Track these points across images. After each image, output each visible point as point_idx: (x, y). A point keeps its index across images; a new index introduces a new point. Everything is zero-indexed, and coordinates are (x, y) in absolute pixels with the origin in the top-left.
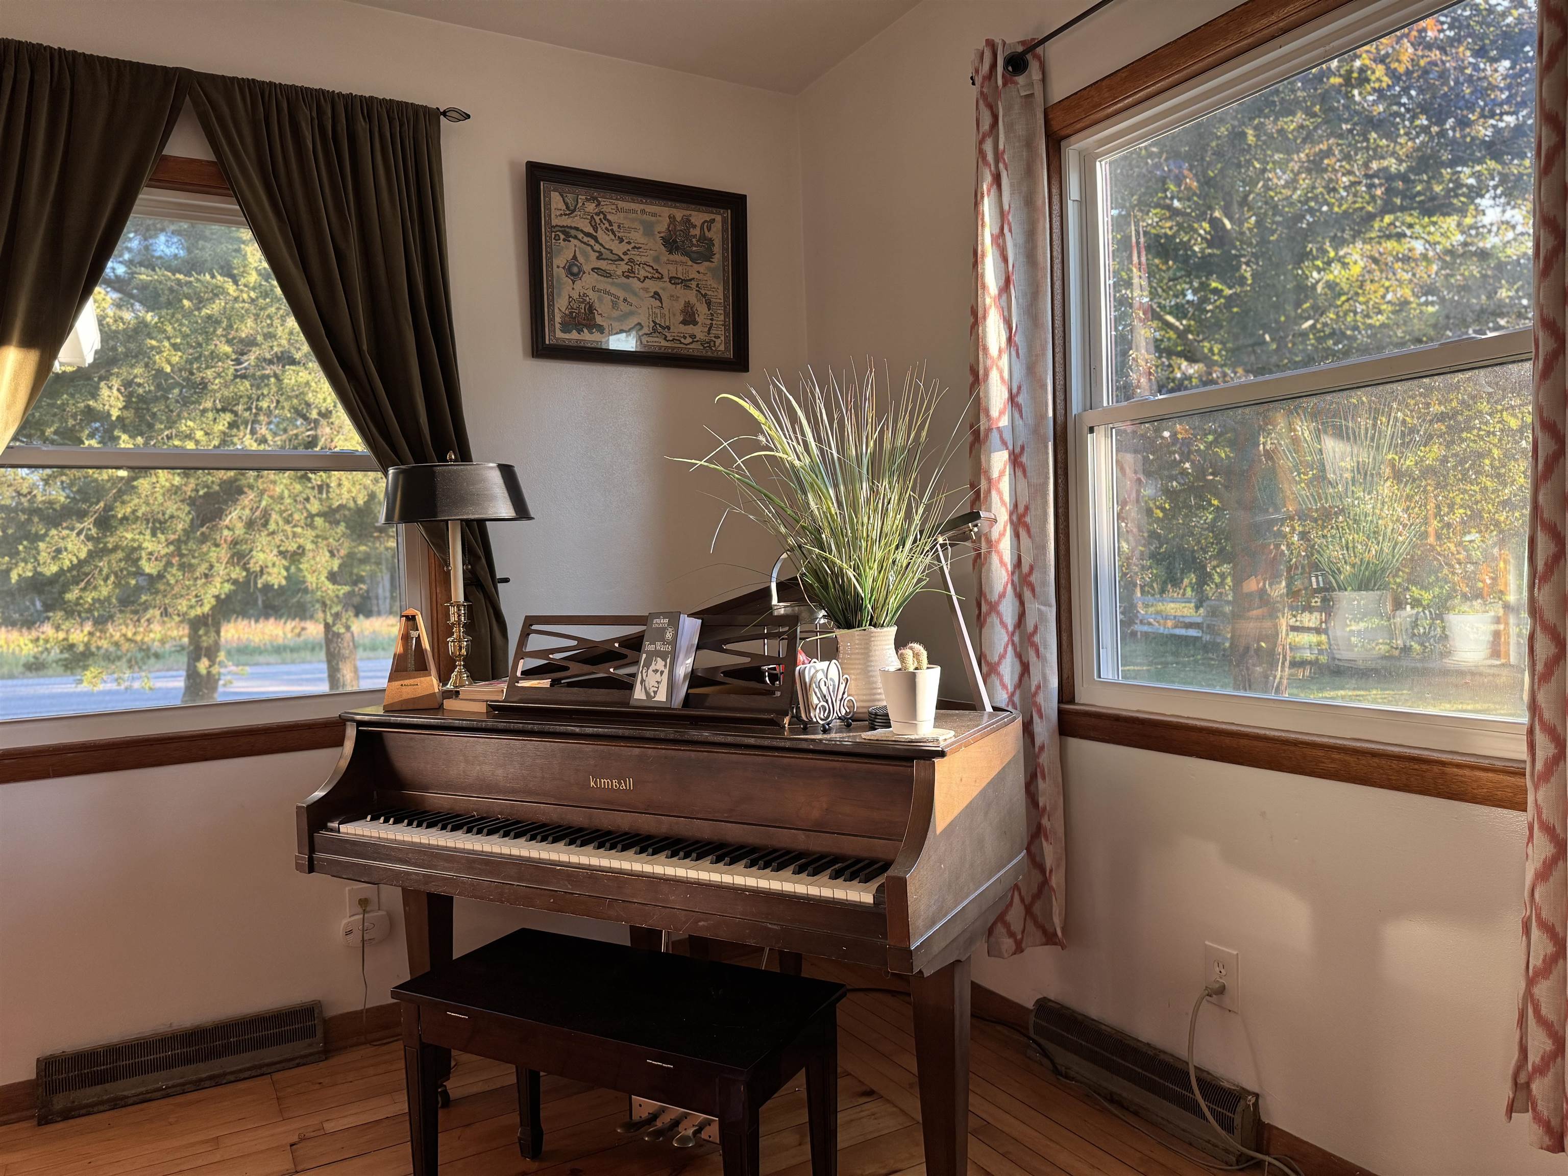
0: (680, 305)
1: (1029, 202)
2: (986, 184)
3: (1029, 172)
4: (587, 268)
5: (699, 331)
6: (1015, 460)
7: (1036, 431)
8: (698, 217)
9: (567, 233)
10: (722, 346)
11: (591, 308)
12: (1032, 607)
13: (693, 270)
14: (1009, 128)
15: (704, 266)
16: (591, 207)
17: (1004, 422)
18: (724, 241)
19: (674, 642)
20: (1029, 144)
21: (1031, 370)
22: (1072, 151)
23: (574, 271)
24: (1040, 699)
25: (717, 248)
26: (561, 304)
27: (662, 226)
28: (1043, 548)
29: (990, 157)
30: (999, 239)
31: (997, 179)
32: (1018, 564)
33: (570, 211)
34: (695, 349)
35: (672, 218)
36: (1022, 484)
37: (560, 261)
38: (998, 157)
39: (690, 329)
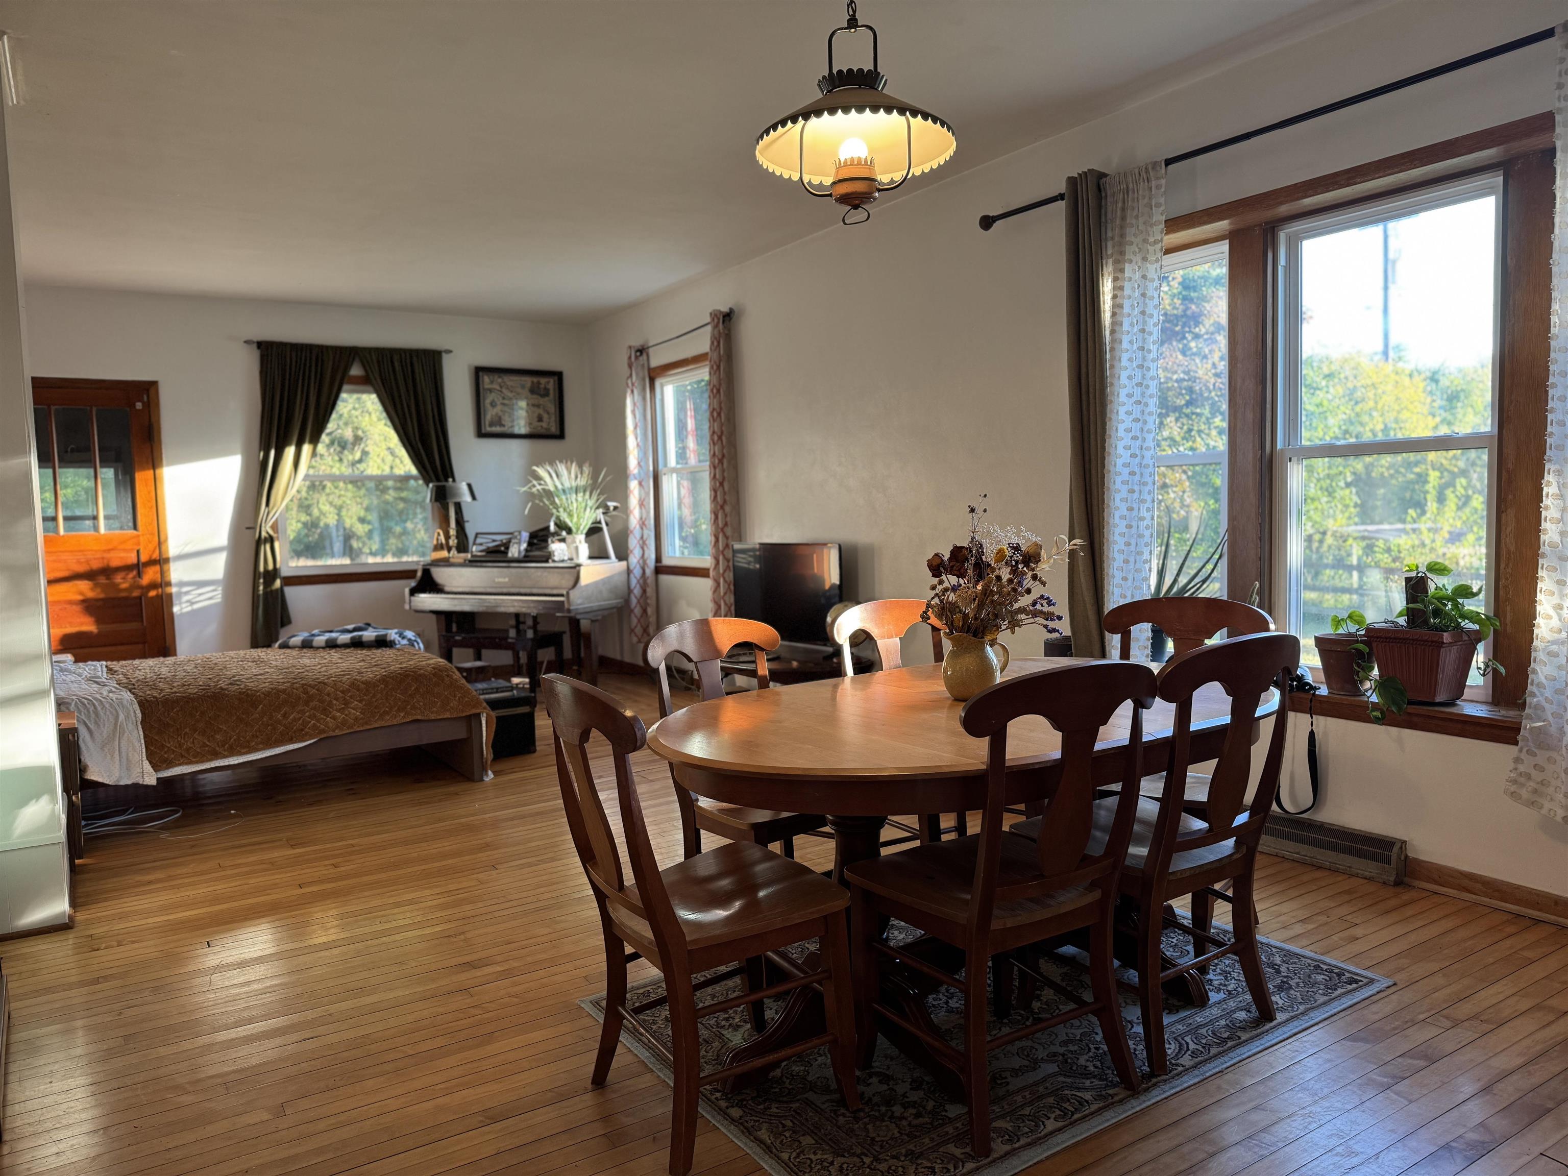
0: (536, 415)
1: (644, 399)
2: (629, 392)
3: (644, 389)
4: (498, 403)
5: (544, 425)
6: (640, 484)
7: (647, 474)
8: (543, 380)
9: (490, 390)
10: (554, 429)
11: (500, 418)
12: (646, 532)
13: (542, 401)
14: (637, 374)
15: (546, 399)
16: (500, 380)
17: (636, 471)
18: (554, 389)
19: (520, 540)
20: (644, 380)
21: (645, 454)
22: (658, 383)
23: (493, 404)
24: (648, 562)
25: (551, 392)
26: (488, 417)
27: (529, 385)
28: (648, 512)
29: (630, 384)
30: (633, 412)
31: (632, 391)
32: (641, 518)
33: (492, 382)
34: (543, 431)
35: (533, 382)
36: (643, 492)
37: (488, 401)
38: (633, 384)
39: (540, 424)
